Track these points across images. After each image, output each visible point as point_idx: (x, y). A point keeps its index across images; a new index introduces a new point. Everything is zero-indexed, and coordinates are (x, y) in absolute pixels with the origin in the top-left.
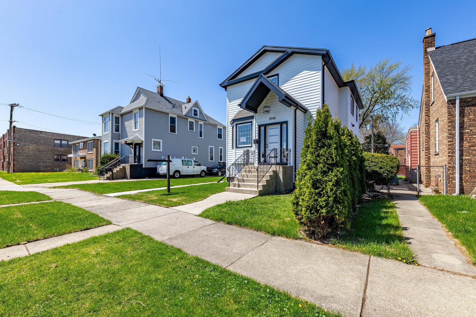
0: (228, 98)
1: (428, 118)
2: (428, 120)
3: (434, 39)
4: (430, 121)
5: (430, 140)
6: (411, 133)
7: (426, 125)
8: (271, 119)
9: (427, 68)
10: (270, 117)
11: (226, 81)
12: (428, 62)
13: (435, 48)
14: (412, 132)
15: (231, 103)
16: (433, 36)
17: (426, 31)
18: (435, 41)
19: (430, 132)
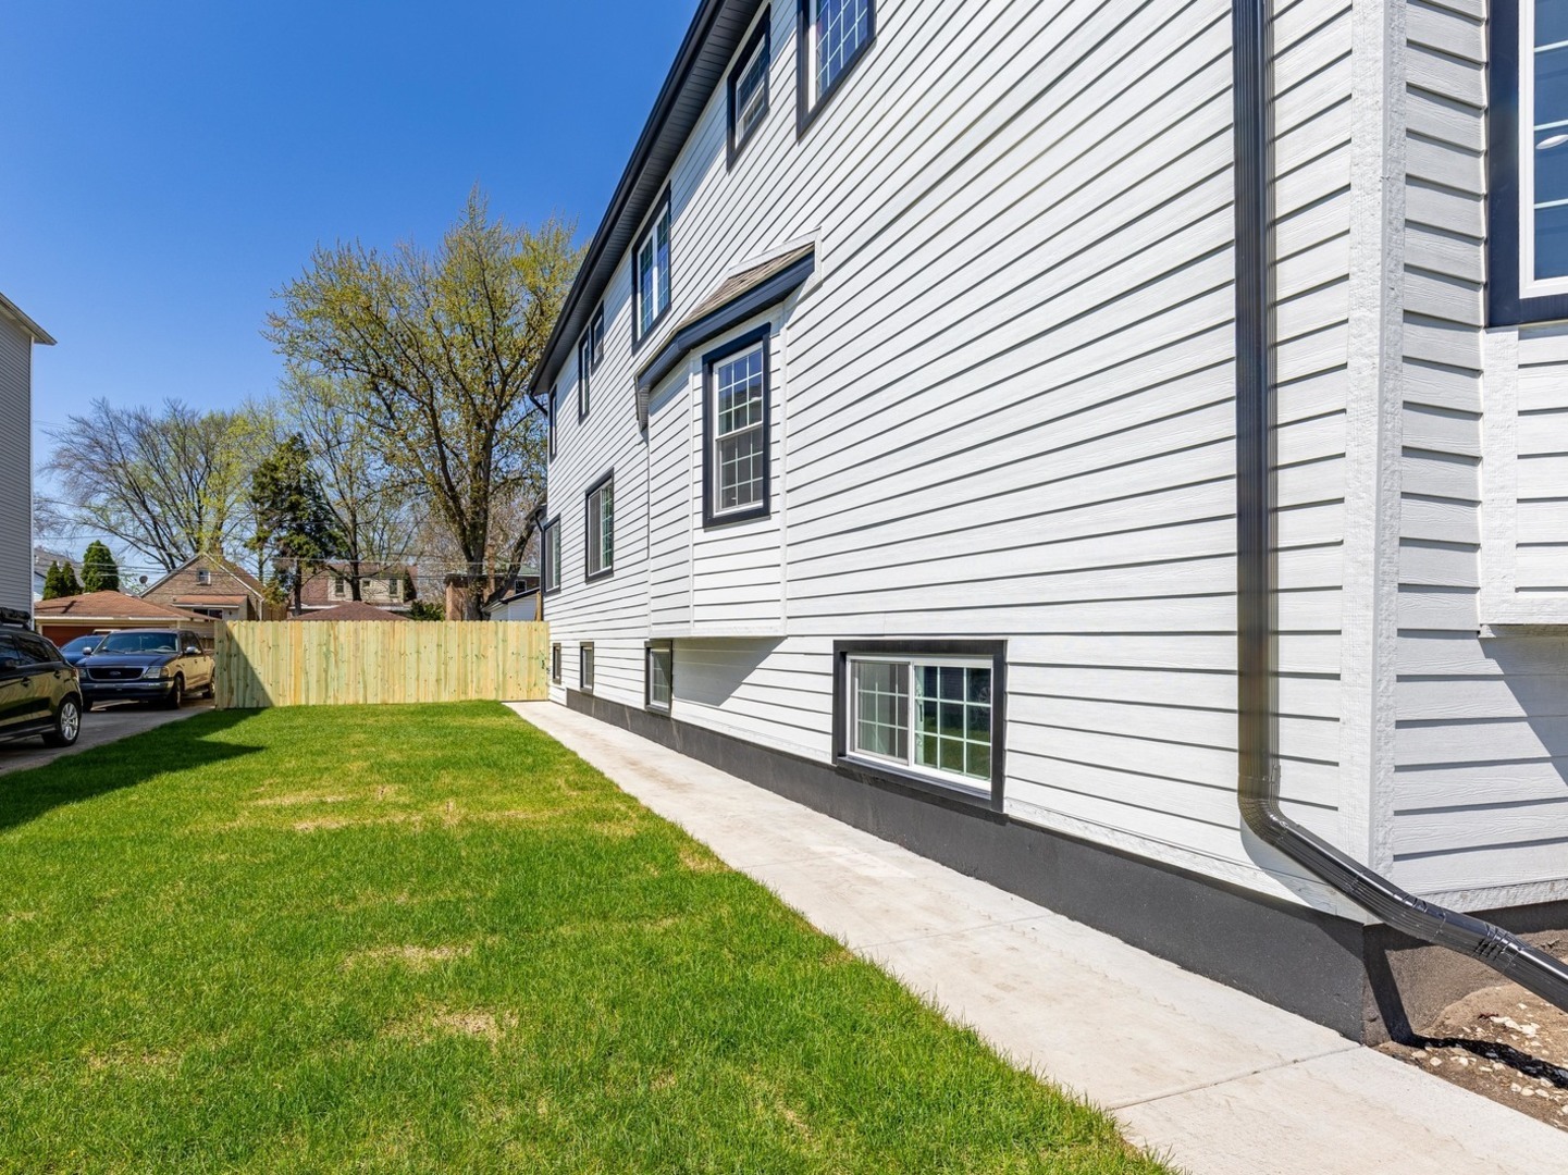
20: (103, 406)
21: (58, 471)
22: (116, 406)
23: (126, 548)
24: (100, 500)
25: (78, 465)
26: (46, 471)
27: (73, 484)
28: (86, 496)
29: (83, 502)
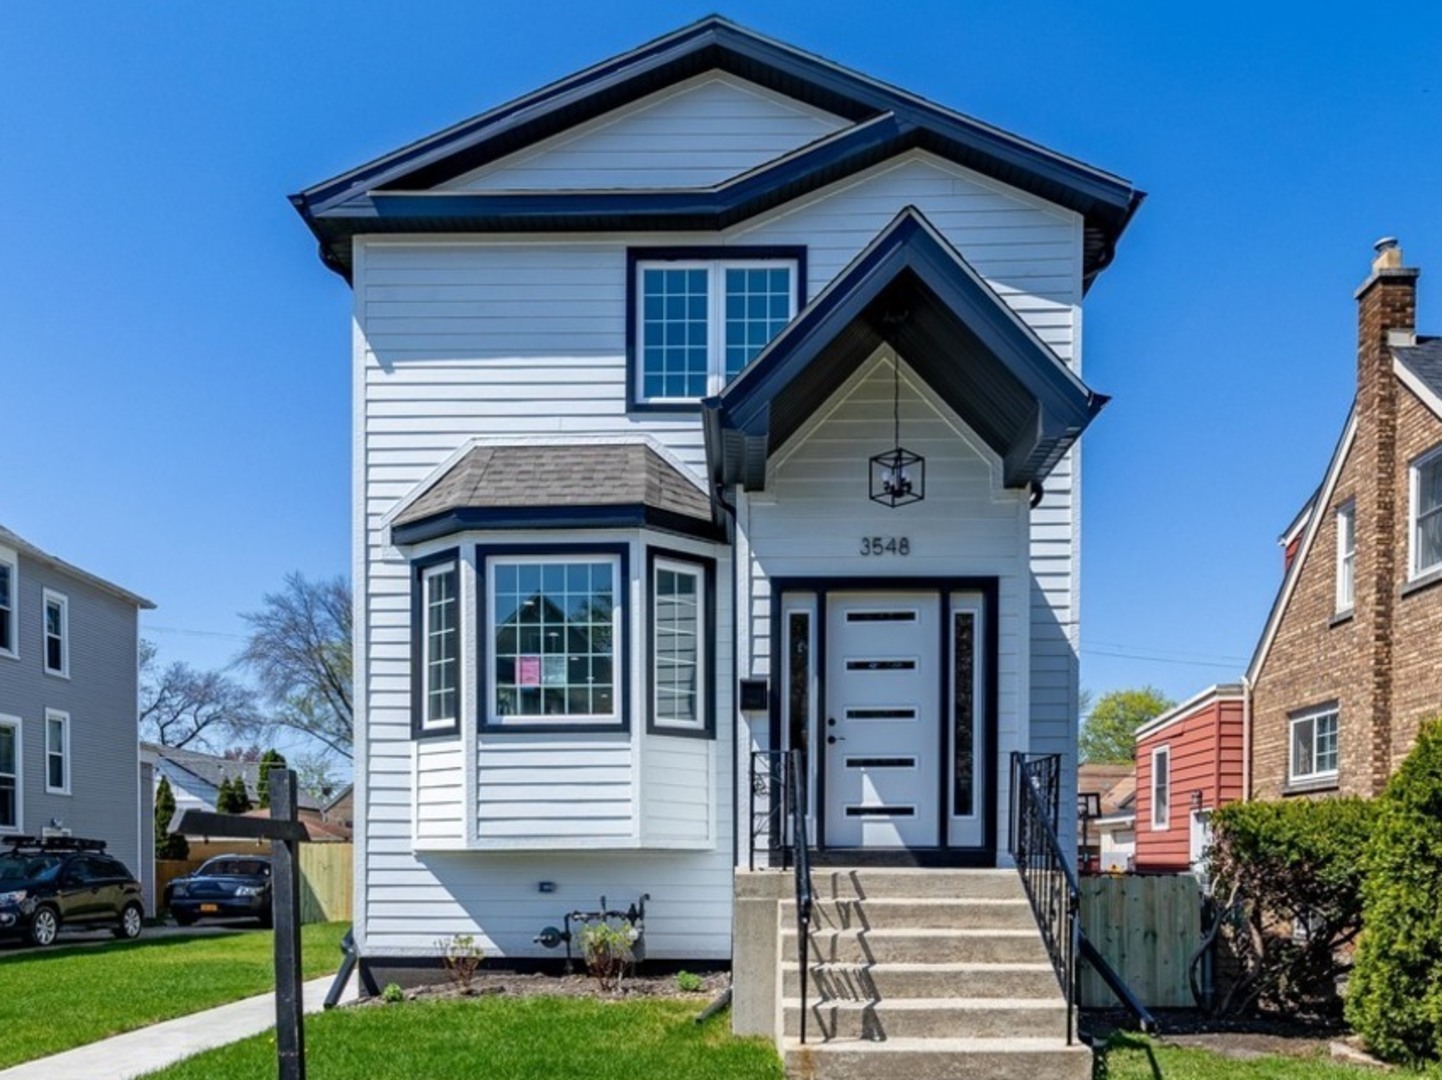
0: (364, 329)
1: (1386, 649)
2: (1386, 661)
3: (1413, 294)
4: (1393, 665)
5: (1392, 750)
6: (1221, 710)
7: (1377, 679)
8: (873, 545)
9: (1387, 421)
10: (871, 536)
11: (357, 187)
12: (1391, 394)
13: (1413, 339)
14: (1223, 706)
15: (399, 376)
16: (1409, 280)
17: (1378, 248)
18: (1417, 308)
19: (1389, 713)
20: (296, 582)
21: (253, 660)
22: (311, 579)
23: (326, 750)
24: (299, 691)
25: (275, 653)
26: (242, 664)
27: (267, 674)
28: (285, 688)
29: (280, 695)
